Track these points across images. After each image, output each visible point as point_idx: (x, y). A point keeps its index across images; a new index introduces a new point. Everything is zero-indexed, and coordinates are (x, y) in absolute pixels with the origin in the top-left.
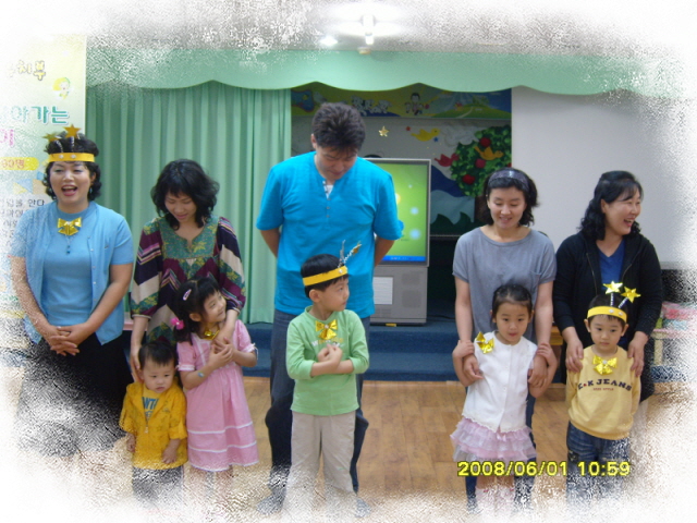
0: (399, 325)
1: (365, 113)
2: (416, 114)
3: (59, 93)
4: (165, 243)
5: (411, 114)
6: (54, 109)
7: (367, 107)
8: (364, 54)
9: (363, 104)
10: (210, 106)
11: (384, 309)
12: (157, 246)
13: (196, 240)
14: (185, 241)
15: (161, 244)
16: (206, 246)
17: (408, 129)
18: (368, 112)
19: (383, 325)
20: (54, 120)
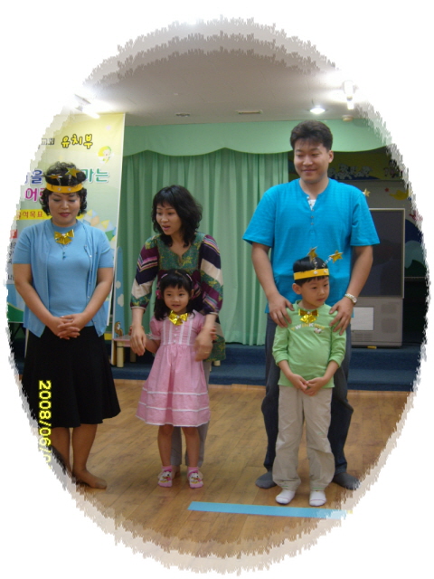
0: (379, 347)
1: (350, 178)
2: (393, 177)
3: (101, 158)
4: (161, 257)
5: (389, 178)
6: (98, 170)
7: (352, 172)
8: (347, 121)
9: (349, 170)
10: (222, 169)
11: (366, 334)
12: (155, 259)
13: (185, 256)
14: (177, 256)
15: (158, 258)
16: (192, 260)
17: (387, 190)
18: (352, 176)
19: (365, 347)
20: (98, 179)
